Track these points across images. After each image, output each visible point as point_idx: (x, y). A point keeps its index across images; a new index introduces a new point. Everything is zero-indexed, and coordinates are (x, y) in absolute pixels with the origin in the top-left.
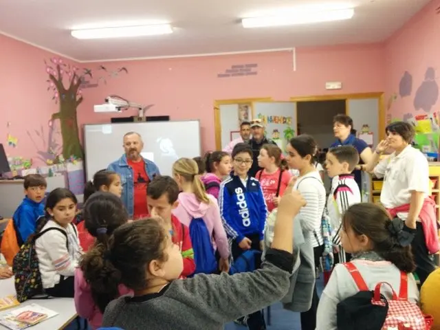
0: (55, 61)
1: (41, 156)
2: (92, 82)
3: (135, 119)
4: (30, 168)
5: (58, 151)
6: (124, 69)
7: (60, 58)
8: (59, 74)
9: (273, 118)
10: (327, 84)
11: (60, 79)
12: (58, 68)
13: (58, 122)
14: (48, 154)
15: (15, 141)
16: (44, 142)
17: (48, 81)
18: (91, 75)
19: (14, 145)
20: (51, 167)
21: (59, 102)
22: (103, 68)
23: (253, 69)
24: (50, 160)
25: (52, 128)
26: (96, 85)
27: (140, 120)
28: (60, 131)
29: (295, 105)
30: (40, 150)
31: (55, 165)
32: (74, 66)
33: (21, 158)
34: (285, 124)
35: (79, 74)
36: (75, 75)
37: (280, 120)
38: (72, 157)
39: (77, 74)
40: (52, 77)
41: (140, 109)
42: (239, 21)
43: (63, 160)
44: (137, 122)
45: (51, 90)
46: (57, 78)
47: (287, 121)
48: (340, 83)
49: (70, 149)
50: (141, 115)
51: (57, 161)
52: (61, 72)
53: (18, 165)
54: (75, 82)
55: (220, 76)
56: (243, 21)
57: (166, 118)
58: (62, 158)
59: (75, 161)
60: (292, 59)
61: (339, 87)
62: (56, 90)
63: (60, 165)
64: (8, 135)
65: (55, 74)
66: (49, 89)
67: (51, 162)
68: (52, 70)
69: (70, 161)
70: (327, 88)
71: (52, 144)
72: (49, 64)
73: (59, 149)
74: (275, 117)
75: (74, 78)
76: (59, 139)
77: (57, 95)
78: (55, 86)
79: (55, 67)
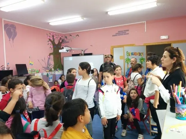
0: (52, 34)
1: (44, 69)
2: (67, 41)
3: (80, 55)
4: (38, 73)
5: (52, 67)
6: (78, 35)
7: (54, 33)
8: (53, 38)
9: (134, 53)
10: (161, 37)
11: (54, 40)
12: (53, 36)
13: (52, 56)
14: (47, 68)
15: (32, 63)
16: (45, 63)
17: (48, 41)
18: (67, 38)
19: (32, 65)
20: (48, 73)
21: (53, 49)
22: (71, 35)
23: (127, 32)
24: (48, 70)
25: (49, 58)
26: (68, 42)
27: (82, 55)
28: (53, 59)
29: (145, 47)
30: (43, 66)
31: (50, 72)
32: (60, 35)
33: (35, 69)
34: (140, 56)
35: (63, 38)
36: (60, 38)
37: (137, 54)
38: (58, 69)
39: (61, 38)
40: (50, 40)
41: (82, 51)
42: (107, 13)
43: (54, 70)
44: (80, 56)
45: (49, 44)
46: (52, 40)
47: (141, 54)
48: (168, 36)
49: (57, 66)
50: (83, 53)
51: (51, 70)
52: (54, 38)
53: (33, 72)
54: (61, 41)
55: (113, 36)
56: (108, 13)
57: (91, 54)
58: (53, 70)
59: (59, 71)
60: (145, 26)
61: (168, 38)
62: (52, 44)
63: (52, 72)
64: (30, 61)
65: (51, 39)
66: (48, 44)
67: (48, 71)
68: (50, 37)
69: (57, 71)
70: (161, 39)
71: (49, 64)
72: (49, 35)
73: (52, 66)
74: (135, 53)
75: (60, 39)
76: (52, 63)
77: (52, 46)
78: (51, 43)
79: (51, 36)
